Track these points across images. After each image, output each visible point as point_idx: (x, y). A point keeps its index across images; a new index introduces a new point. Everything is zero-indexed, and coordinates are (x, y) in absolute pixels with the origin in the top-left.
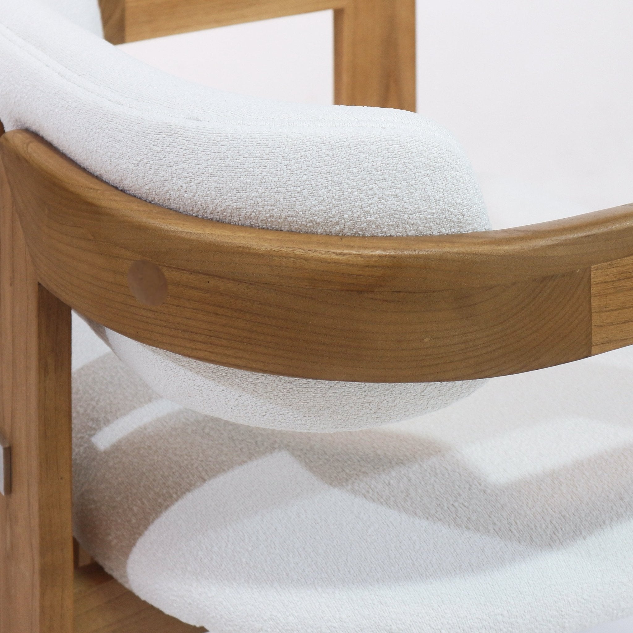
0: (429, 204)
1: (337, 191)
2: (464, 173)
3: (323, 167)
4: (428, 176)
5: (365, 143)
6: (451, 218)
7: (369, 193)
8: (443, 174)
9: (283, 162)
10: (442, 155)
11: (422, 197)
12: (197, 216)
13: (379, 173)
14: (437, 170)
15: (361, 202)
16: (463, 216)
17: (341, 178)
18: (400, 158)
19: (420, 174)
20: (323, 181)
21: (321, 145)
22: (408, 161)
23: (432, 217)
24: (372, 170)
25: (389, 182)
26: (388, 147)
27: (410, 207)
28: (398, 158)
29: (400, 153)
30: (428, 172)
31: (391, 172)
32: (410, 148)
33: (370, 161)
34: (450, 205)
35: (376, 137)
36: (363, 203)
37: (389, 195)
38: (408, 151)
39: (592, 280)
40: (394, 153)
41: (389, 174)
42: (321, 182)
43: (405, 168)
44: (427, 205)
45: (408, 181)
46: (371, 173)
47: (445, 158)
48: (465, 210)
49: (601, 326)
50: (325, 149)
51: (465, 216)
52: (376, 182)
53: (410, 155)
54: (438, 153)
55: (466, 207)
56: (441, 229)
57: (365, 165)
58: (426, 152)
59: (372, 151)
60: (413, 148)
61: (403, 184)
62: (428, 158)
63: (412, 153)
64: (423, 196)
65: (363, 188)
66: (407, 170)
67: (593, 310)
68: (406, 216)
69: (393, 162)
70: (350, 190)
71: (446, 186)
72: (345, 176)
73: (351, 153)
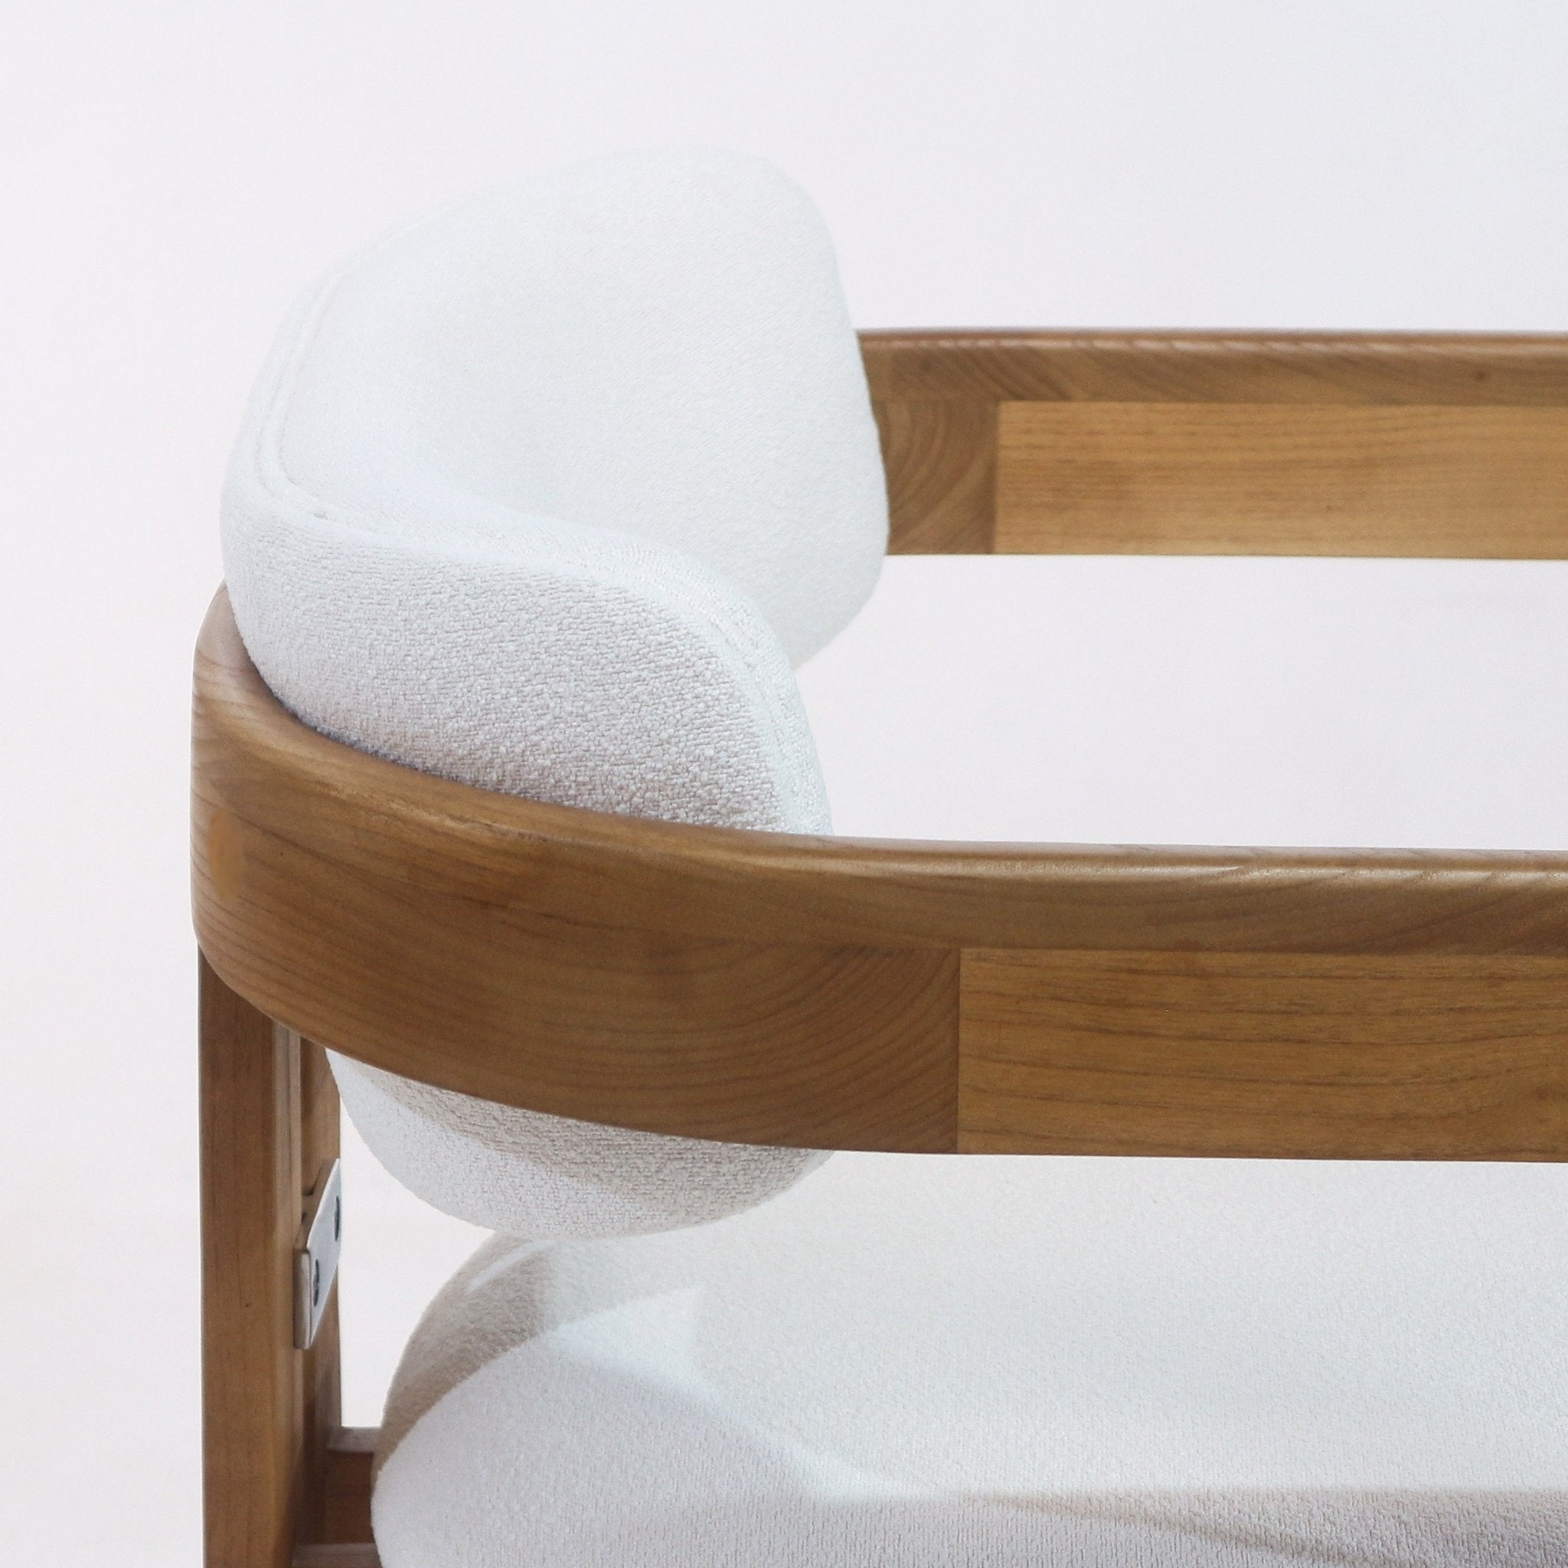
0: (649, 748)
1: (485, 689)
2: (724, 691)
3: (460, 633)
4: (646, 683)
5: (531, 590)
6: (694, 789)
7: (537, 703)
8: (677, 685)
9: (400, 613)
10: (676, 642)
11: (634, 729)
12: (316, 728)
13: (553, 659)
14: (663, 673)
15: (525, 721)
16: (721, 789)
17: (489, 662)
18: (590, 632)
19: (628, 676)
20: (459, 662)
21: (459, 583)
22: (606, 641)
23: (656, 778)
24: (540, 651)
25: (572, 684)
26: (570, 604)
27: (612, 748)
28: (586, 632)
29: (591, 621)
30: (644, 674)
31: (574, 662)
32: (612, 613)
33: (538, 630)
34: (691, 758)
35: (553, 580)
36: (528, 723)
37: (572, 713)
38: (606, 618)
39: (963, 981)
40: (580, 621)
41: (571, 665)
42: (457, 665)
43: (600, 656)
44: (645, 750)
45: (607, 687)
46: (539, 659)
47: (683, 648)
48: (724, 775)
49: (985, 1091)
50: (464, 592)
51: (723, 790)
52: (548, 680)
53: (608, 629)
54: (669, 634)
55: (725, 771)
56: (677, 811)
57: (528, 638)
58: (642, 628)
59: (541, 609)
60: (616, 615)
61: (598, 693)
62: (647, 642)
63: (614, 624)
64: (637, 726)
65: (526, 689)
66: (603, 661)
67: (962, 1049)
68: (606, 767)
69: (578, 640)
70: (503, 691)
71: (683, 713)
72: (494, 658)
73: (506, 608)
